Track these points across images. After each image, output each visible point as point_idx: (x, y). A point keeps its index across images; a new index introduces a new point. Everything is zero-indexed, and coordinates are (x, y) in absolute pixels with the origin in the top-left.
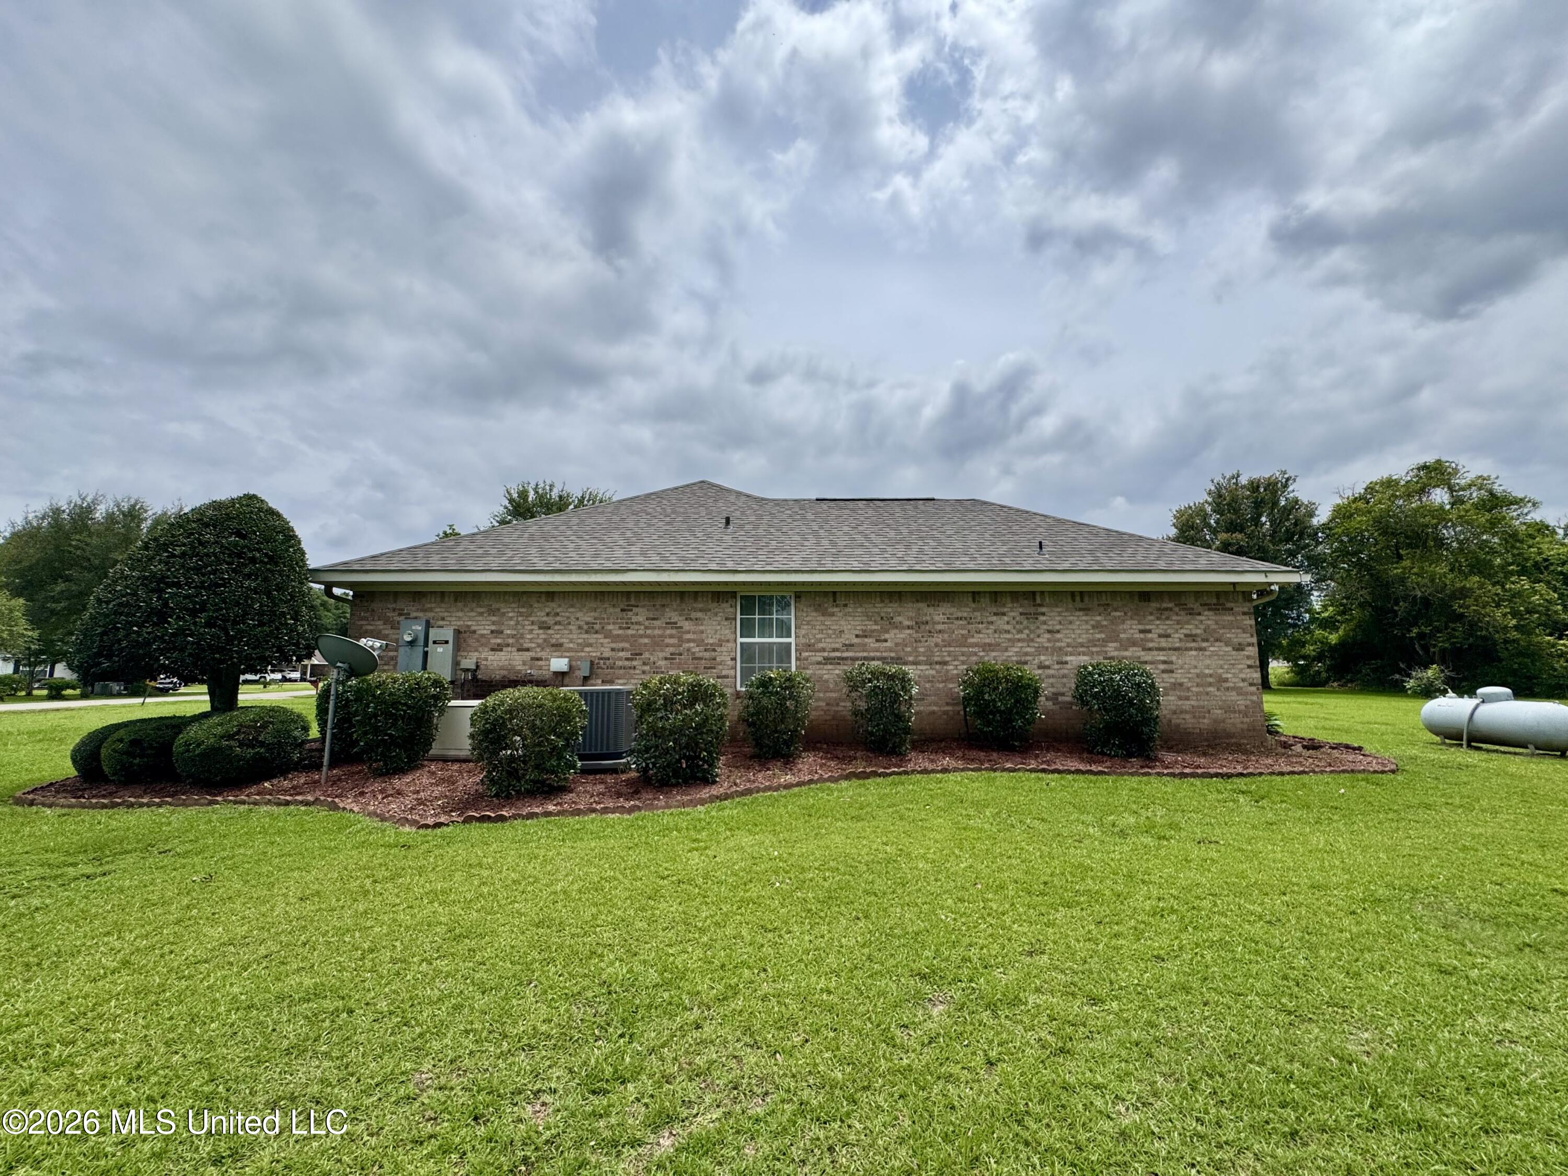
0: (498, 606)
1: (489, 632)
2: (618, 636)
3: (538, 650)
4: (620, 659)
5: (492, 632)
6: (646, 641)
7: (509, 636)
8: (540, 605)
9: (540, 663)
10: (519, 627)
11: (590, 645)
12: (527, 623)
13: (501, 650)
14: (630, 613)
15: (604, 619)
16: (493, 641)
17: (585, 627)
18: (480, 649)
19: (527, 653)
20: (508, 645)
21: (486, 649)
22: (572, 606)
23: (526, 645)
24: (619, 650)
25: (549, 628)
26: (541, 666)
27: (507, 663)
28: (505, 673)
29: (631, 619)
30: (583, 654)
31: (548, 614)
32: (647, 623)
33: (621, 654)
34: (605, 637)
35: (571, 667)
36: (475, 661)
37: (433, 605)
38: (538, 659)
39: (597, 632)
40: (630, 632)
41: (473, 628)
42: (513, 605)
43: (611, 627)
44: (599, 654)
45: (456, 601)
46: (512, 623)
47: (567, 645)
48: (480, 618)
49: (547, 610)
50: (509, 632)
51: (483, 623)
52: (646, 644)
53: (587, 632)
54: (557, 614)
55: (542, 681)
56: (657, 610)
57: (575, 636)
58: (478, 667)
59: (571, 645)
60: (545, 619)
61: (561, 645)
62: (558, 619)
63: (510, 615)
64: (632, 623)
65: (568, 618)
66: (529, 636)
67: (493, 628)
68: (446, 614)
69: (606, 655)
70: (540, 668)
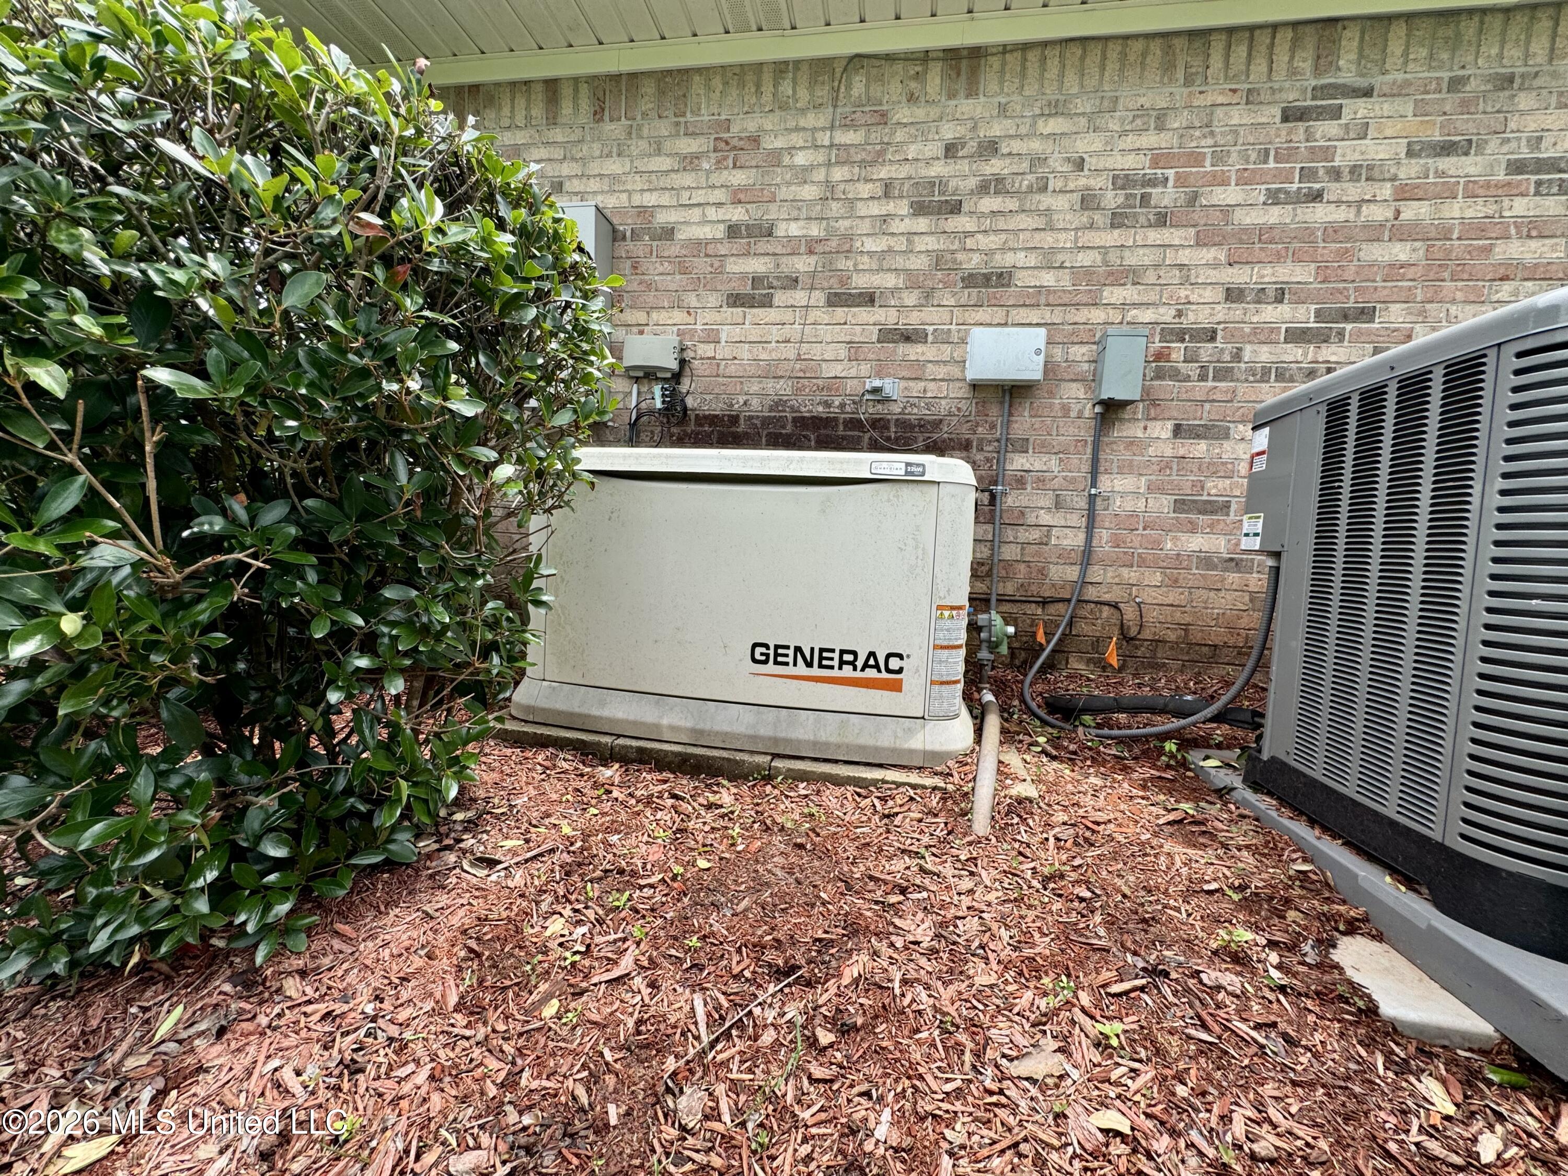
0: (752, 125)
1: (719, 232)
2: (1264, 233)
3: (911, 299)
4: (1263, 335)
5: (733, 231)
6: (1401, 252)
7: (794, 247)
8: (920, 113)
9: (914, 351)
10: (835, 207)
11: (1132, 276)
12: (865, 190)
13: (766, 302)
14: (1326, 129)
15: (1196, 159)
16: (736, 266)
17: (1112, 199)
18: (691, 300)
19: (863, 314)
20: (793, 282)
21: (713, 299)
22: (1056, 109)
23: (860, 282)
24: (1260, 297)
25: (955, 208)
26: (920, 364)
27: (790, 352)
28: (783, 388)
29: (1327, 153)
30: (1097, 315)
31: (950, 150)
32: (1410, 170)
33: (1270, 313)
34: (1200, 243)
35: (1049, 367)
36: (674, 340)
37: (520, 137)
38: (907, 337)
39: (1162, 220)
40: (1320, 214)
41: (663, 218)
42: (810, 120)
43: (1230, 195)
44: (1167, 315)
45: (598, 115)
46: (809, 192)
47: (1023, 279)
48: (688, 179)
49: (949, 132)
50: (795, 229)
51: (699, 197)
52: (1395, 270)
53: (1117, 221)
54: (990, 148)
55: (922, 425)
56: (1466, 106)
57: (1065, 240)
58: (683, 362)
59: (1048, 279)
60: (938, 169)
61: (1003, 278)
62: (995, 167)
63: (801, 159)
64: (1335, 174)
65: (1038, 161)
66: (871, 245)
67: (737, 214)
68: (566, 169)
69: (1198, 317)
70: (916, 370)
